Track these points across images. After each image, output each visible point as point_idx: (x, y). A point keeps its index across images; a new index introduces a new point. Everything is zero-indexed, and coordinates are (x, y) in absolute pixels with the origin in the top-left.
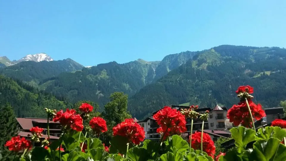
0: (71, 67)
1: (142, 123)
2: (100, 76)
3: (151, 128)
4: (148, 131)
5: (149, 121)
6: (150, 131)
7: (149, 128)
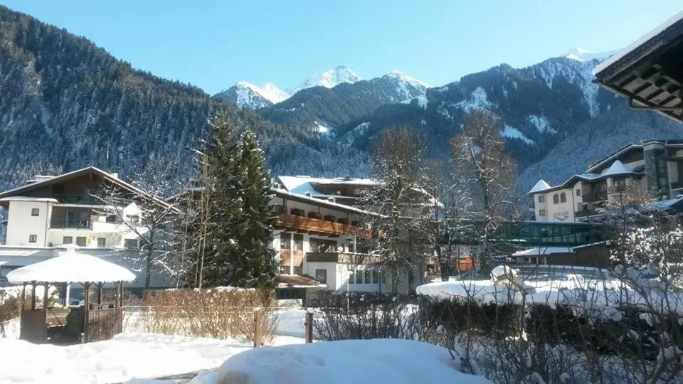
0: (402, 91)
1: (559, 193)
2: (471, 105)
3: (586, 203)
4: (576, 210)
5: (579, 186)
6: (582, 210)
7: (579, 204)
